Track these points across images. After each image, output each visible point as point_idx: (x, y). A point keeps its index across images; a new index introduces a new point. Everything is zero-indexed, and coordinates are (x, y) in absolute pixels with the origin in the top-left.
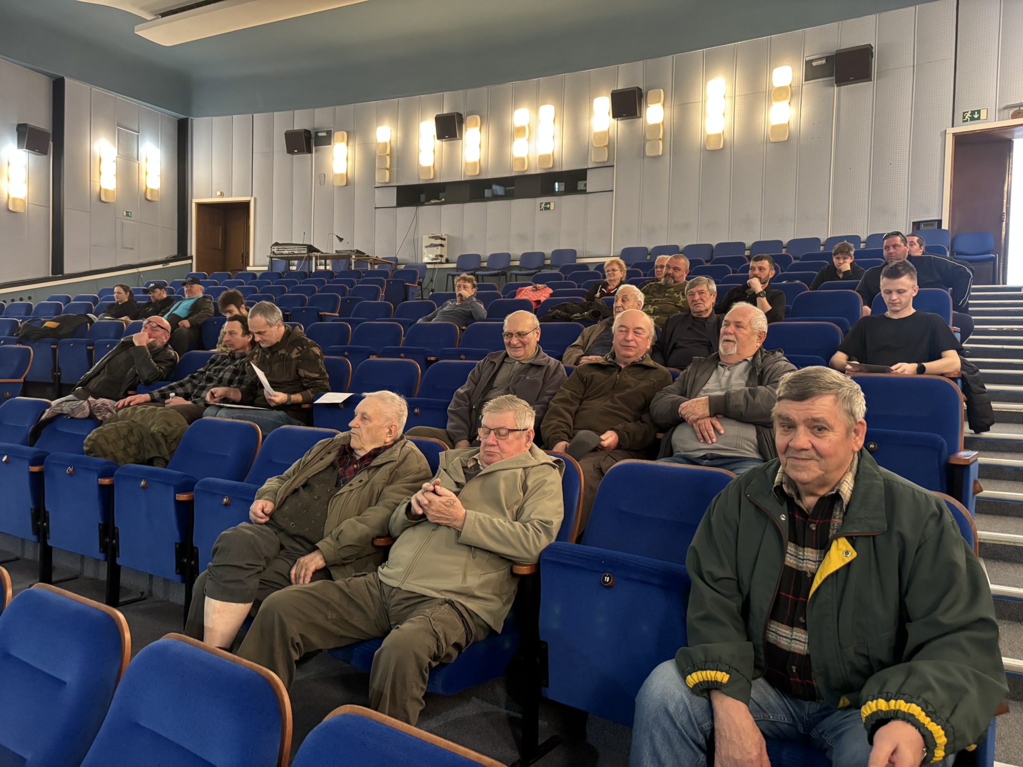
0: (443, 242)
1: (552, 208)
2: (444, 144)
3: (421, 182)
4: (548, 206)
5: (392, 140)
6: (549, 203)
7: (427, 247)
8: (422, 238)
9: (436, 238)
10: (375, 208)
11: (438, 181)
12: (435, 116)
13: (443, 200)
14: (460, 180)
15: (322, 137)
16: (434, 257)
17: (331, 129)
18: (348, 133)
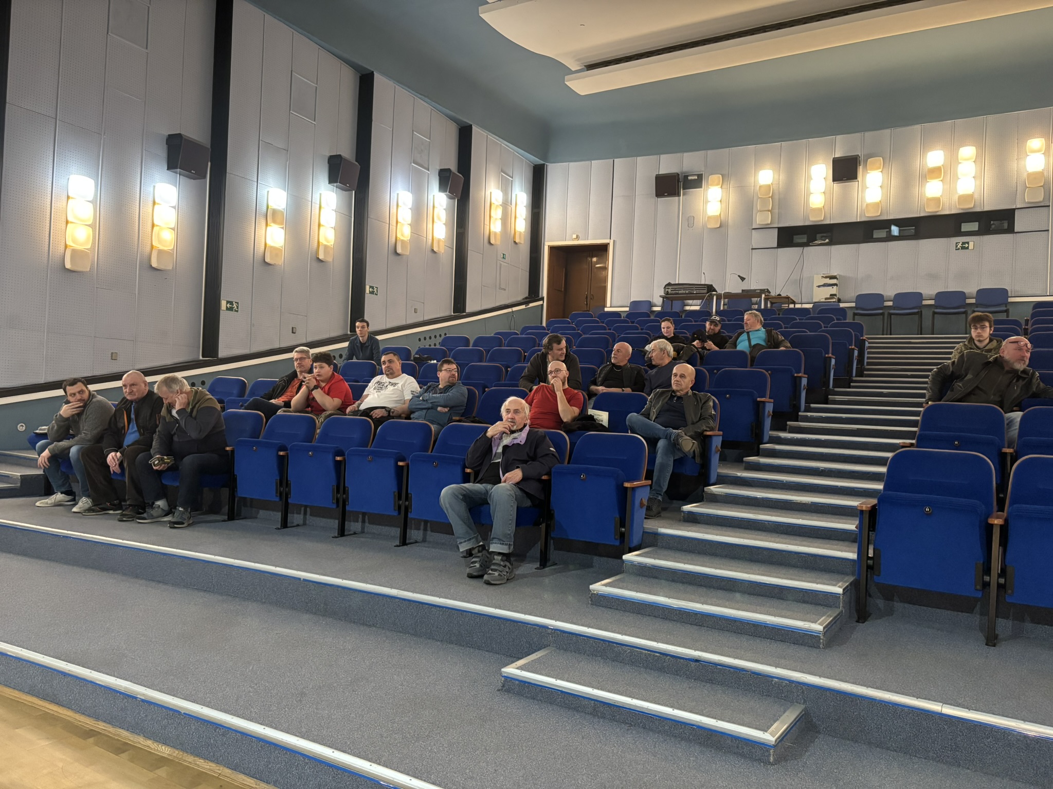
0: (836, 282)
1: (971, 247)
2: (837, 186)
3: (808, 224)
4: (967, 245)
5: (775, 183)
6: (968, 243)
7: (819, 286)
8: (812, 278)
9: (832, 278)
10: (752, 249)
11: (828, 222)
12: (831, 159)
13: (828, 240)
14: (855, 221)
15: (691, 180)
16: (829, 297)
17: (702, 173)
18: (723, 176)
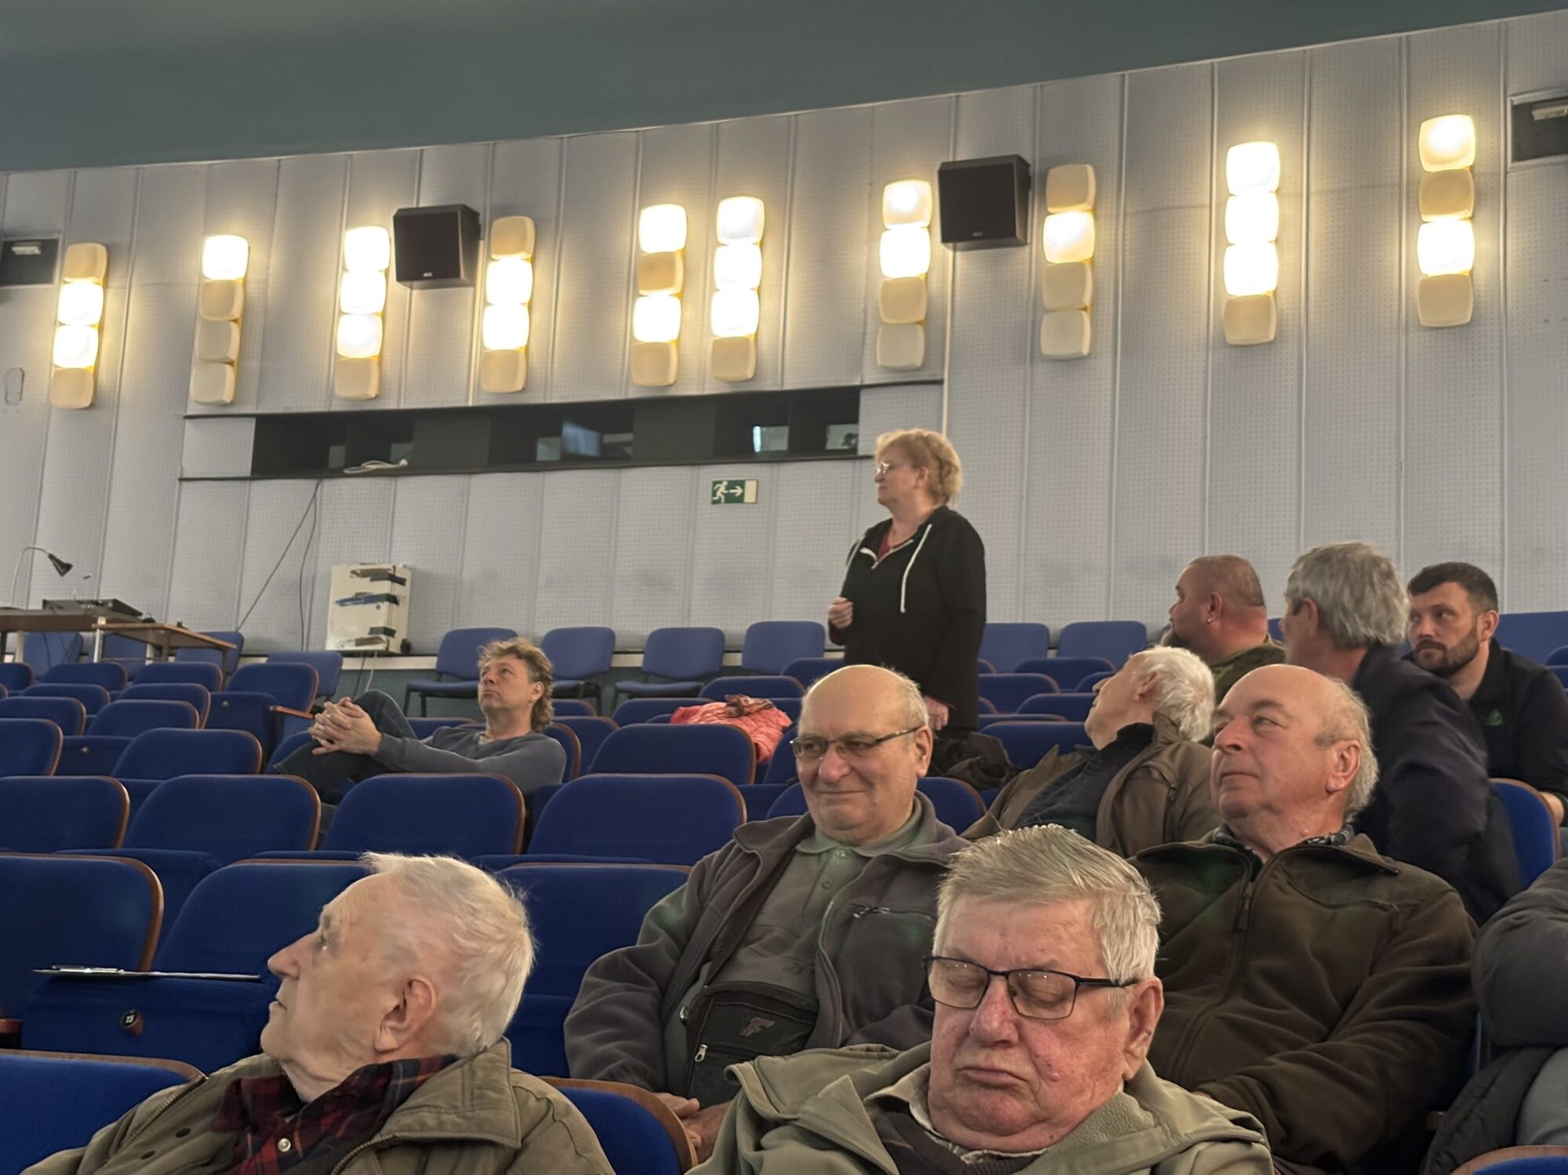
0: (397, 590)
1: (749, 497)
2: (417, 297)
3: (336, 407)
4: (738, 491)
5: (251, 277)
6: (742, 484)
7: (342, 603)
8: (329, 575)
9: (376, 575)
10: (182, 480)
11: (391, 404)
12: (393, 213)
13: (404, 462)
14: (461, 404)
15: (24, 257)
16: (366, 635)
17: (55, 236)
18: (110, 250)
